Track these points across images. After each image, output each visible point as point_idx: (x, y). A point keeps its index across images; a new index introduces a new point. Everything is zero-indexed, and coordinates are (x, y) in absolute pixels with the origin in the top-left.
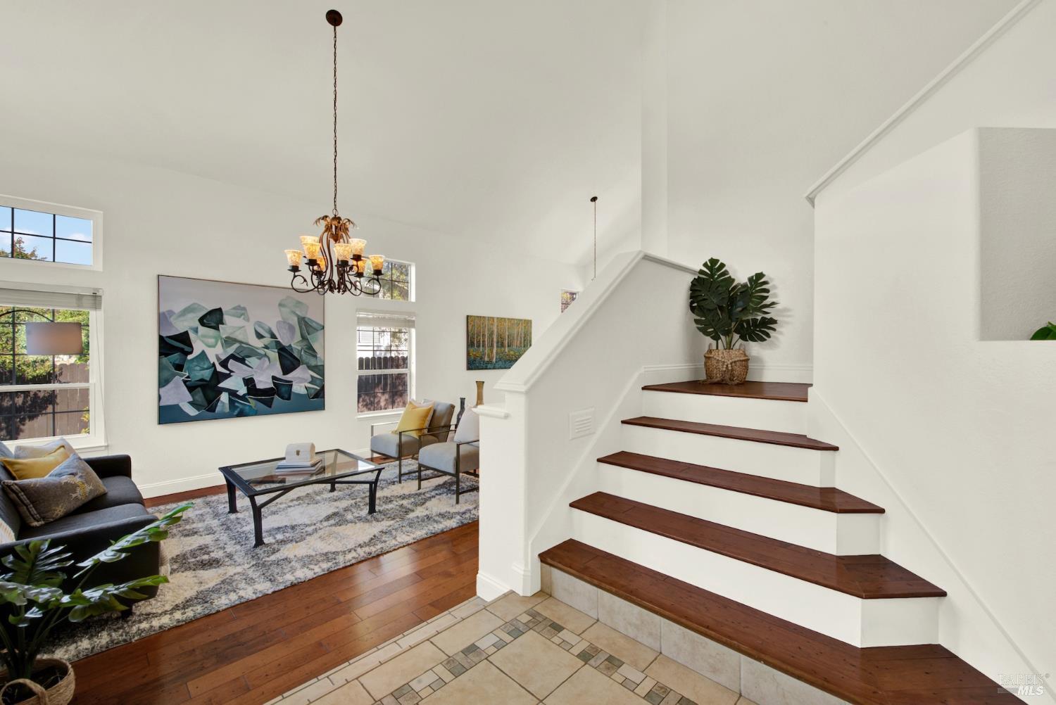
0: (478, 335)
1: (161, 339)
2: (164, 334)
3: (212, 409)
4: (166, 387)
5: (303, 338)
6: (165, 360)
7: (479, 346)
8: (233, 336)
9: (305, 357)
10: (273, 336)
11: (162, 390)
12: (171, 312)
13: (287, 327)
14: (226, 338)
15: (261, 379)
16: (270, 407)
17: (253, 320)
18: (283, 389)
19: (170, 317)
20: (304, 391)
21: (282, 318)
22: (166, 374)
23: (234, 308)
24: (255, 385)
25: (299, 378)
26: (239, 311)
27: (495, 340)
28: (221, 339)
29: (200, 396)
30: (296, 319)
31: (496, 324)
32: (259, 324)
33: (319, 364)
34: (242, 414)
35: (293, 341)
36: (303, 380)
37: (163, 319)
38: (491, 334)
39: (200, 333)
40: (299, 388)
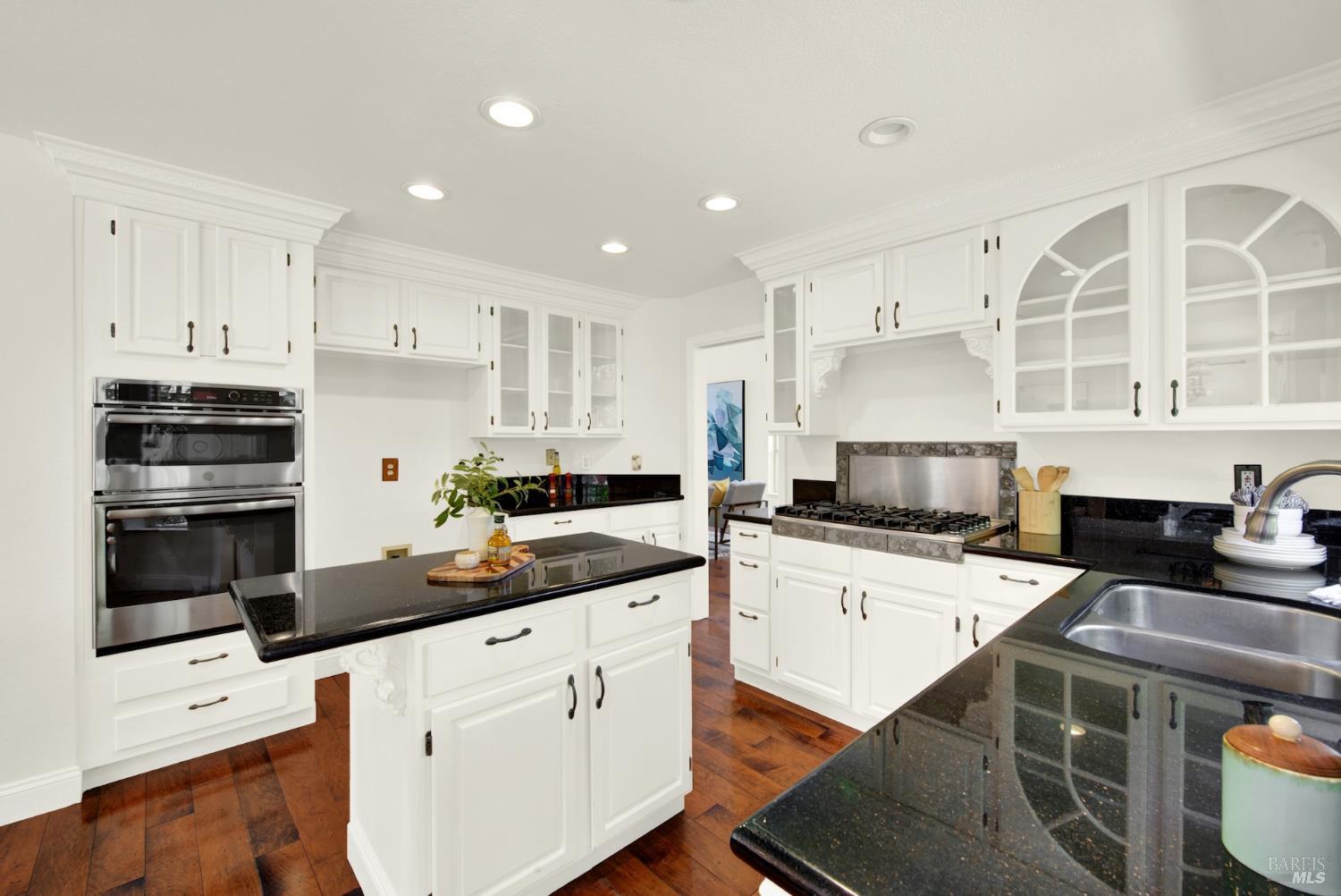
5: (730, 421)
9: (730, 436)
10: (714, 421)
13: (721, 413)
18: (719, 461)
20: (729, 465)
21: (719, 406)
30: (725, 406)
33: (741, 444)
35: (724, 424)
36: (729, 455)
40: (727, 462)
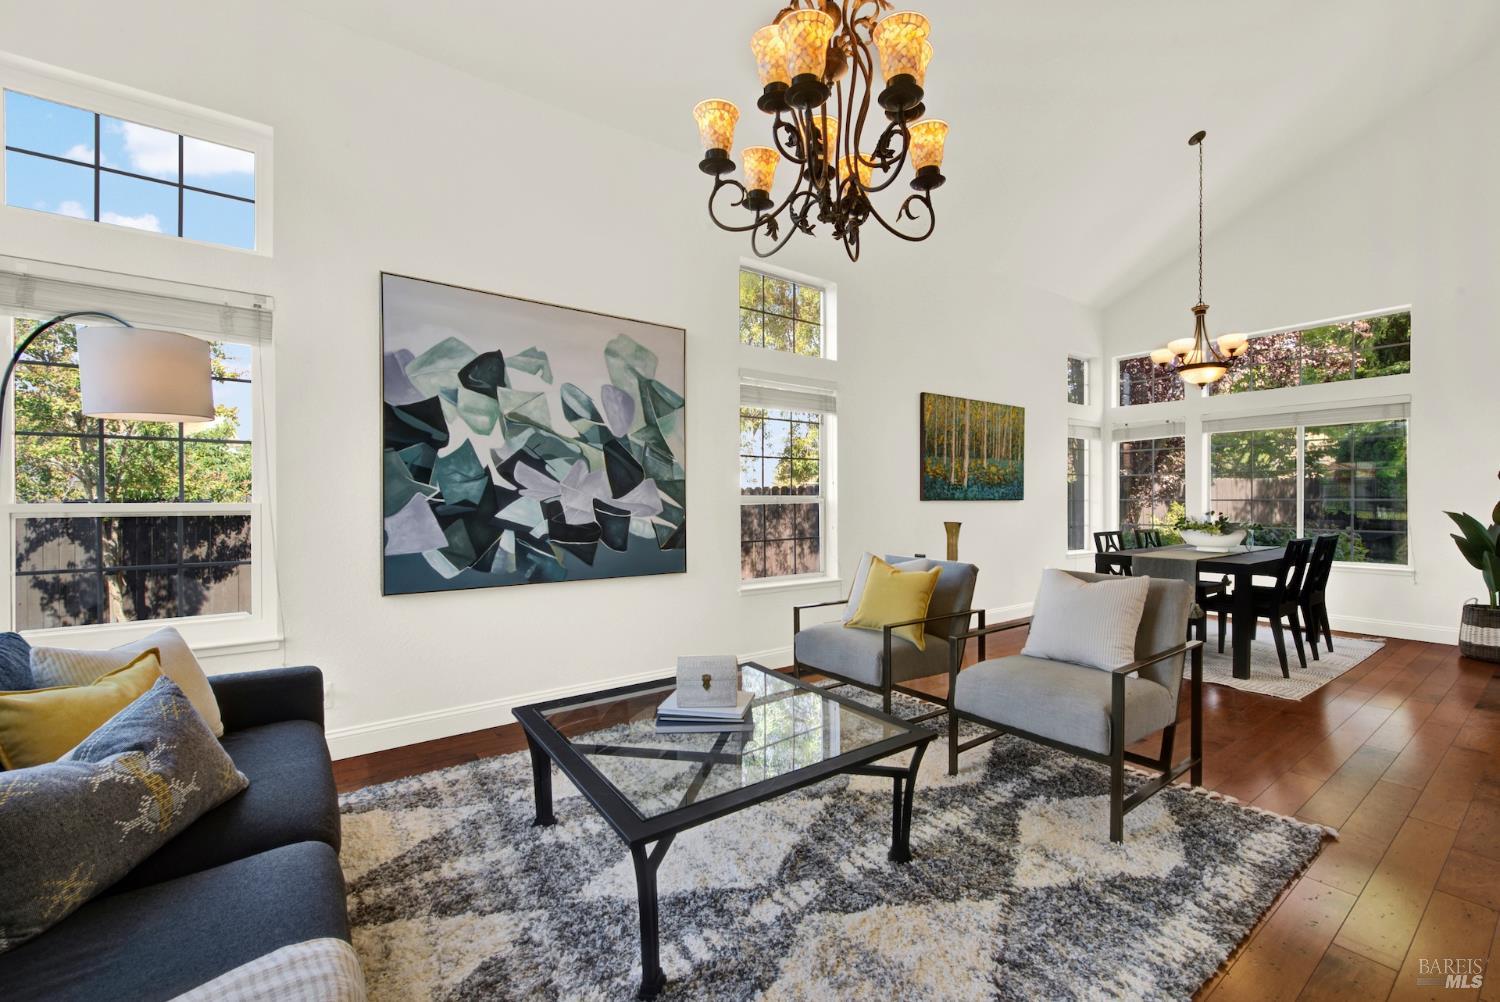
0: (940, 433)
1: (388, 411)
2: (394, 402)
3: (484, 566)
4: (397, 515)
5: (650, 424)
6: (395, 456)
7: (941, 455)
8: (523, 412)
10: (596, 416)
11: (389, 521)
12: (406, 355)
13: (620, 399)
14: (511, 415)
15: (573, 505)
16: (590, 562)
17: (559, 380)
18: (614, 528)
19: (406, 364)
20: (650, 533)
21: (613, 381)
22: (398, 487)
23: (524, 354)
24: (563, 518)
25: (642, 505)
26: (533, 360)
27: (967, 443)
28: (501, 415)
29: (461, 538)
30: (635, 382)
31: (968, 412)
32: (570, 388)
33: (676, 478)
34: (539, 578)
35: (630, 429)
36: (648, 509)
37: (392, 368)
38: (961, 431)
39: (461, 404)
40: (642, 527)
